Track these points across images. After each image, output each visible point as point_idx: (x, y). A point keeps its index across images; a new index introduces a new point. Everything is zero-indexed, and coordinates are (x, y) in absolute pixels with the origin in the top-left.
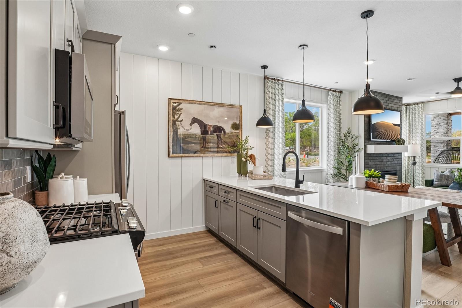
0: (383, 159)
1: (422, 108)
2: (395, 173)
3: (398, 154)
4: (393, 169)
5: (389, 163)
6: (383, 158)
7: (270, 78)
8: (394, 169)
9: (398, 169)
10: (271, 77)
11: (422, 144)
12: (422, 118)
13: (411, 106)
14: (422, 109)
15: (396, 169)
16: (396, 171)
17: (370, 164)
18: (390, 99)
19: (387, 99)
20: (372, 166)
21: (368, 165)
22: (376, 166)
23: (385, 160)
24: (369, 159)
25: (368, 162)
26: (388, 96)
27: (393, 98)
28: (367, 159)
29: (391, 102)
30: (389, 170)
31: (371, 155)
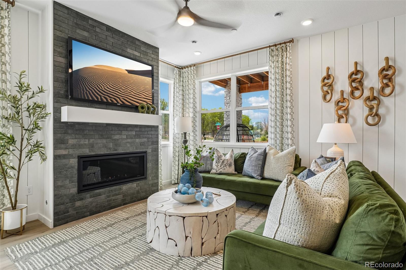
0: (112, 134)
1: (194, 71)
2: (144, 156)
3: (150, 128)
4: (139, 151)
5: (129, 140)
6: (113, 132)
8: (141, 150)
9: (149, 151)
11: (194, 117)
12: (194, 84)
13: (184, 70)
14: (194, 73)
15: (144, 150)
16: (146, 152)
17: (71, 141)
18: (132, 42)
19: (123, 39)
20: (81, 146)
21: (68, 145)
22: (92, 146)
23: (117, 135)
24: (68, 133)
25: (66, 138)
26: (126, 36)
27: (137, 43)
28: (64, 134)
29: (133, 47)
30: (128, 151)
31: (76, 126)
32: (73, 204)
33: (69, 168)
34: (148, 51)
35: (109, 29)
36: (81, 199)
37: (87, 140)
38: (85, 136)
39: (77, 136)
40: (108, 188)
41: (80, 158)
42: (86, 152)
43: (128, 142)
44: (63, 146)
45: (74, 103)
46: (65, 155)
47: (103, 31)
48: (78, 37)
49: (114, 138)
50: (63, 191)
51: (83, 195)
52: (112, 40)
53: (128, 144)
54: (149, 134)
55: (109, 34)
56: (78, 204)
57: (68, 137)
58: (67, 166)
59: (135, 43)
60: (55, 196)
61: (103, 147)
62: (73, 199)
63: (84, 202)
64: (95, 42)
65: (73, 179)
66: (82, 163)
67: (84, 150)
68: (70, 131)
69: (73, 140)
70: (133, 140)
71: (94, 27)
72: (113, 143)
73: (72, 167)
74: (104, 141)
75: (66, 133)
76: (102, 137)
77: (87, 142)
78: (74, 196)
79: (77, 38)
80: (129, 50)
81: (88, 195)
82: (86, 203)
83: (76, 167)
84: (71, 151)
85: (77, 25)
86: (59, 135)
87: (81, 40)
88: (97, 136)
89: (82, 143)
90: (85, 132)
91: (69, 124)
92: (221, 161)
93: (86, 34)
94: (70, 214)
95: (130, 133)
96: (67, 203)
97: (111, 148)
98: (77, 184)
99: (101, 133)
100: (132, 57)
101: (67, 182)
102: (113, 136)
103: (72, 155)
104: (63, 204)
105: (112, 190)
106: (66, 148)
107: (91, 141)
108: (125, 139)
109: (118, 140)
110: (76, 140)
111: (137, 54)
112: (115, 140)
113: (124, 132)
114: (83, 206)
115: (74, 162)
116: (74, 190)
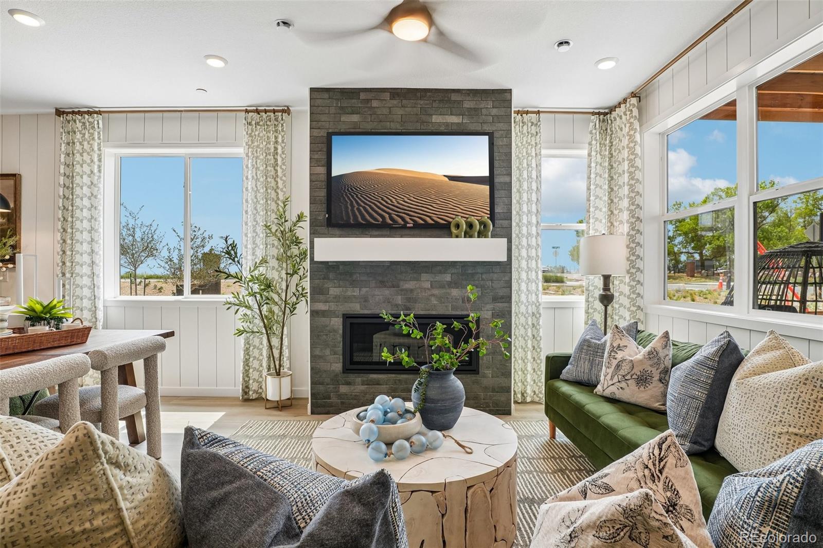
0: (400, 280)
4: (459, 313)
5: (436, 292)
6: (402, 276)
7: (69, 113)
8: (464, 312)
9: (486, 315)
10: (71, 110)
17: (334, 291)
18: (441, 101)
19: (422, 102)
20: (347, 299)
21: (328, 296)
22: (365, 299)
23: (411, 282)
24: (329, 279)
25: (326, 286)
26: (428, 94)
27: (454, 97)
28: (323, 279)
29: (445, 110)
30: (434, 313)
31: (341, 267)
32: (336, 388)
33: (330, 332)
34: (482, 106)
35: (396, 93)
36: (348, 384)
37: (357, 290)
38: (354, 284)
39: (341, 282)
40: (393, 375)
41: (347, 317)
42: (356, 308)
43: (433, 295)
44: (321, 297)
45: (337, 231)
46: (324, 311)
47: (384, 102)
48: (343, 128)
49: (404, 287)
50: (323, 366)
51: (351, 377)
52: (400, 112)
53: (433, 299)
54: (484, 280)
55: (395, 102)
56: (343, 389)
57: (328, 284)
58: (328, 328)
59: (449, 101)
60: (312, 369)
61: (384, 302)
62: (335, 380)
63: (352, 389)
64: (369, 127)
65: (336, 349)
66: (348, 326)
67: (352, 305)
68: (331, 276)
69: (335, 289)
70: (444, 291)
71: (368, 101)
72: (401, 295)
73: (335, 331)
74: (387, 292)
75: (326, 278)
76: (383, 284)
77: (356, 292)
78: (336, 375)
79: (342, 131)
80: (436, 119)
81: (359, 380)
82: (355, 391)
83: (341, 332)
84: (333, 306)
85: (343, 110)
86: (317, 281)
87: (348, 130)
88: (373, 284)
89: (349, 293)
90: (355, 277)
91: (330, 264)
92: (615, 362)
93: (355, 118)
94: (332, 403)
95: (438, 278)
96: (327, 385)
97: (399, 305)
98: (341, 357)
99: (380, 278)
100: (442, 129)
101: (328, 352)
102: (401, 283)
103: (335, 313)
104: (322, 384)
105: (399, 380)
106: (326, 302)
107: (364, 290)
108: (429, 289)
109: (412, 291)
110: (341, 289)
111: (454, 119)
112: (406, 290)
113: (424, 276)
114: (351, 395)
115: (337, 323)
116: (338, 367)
